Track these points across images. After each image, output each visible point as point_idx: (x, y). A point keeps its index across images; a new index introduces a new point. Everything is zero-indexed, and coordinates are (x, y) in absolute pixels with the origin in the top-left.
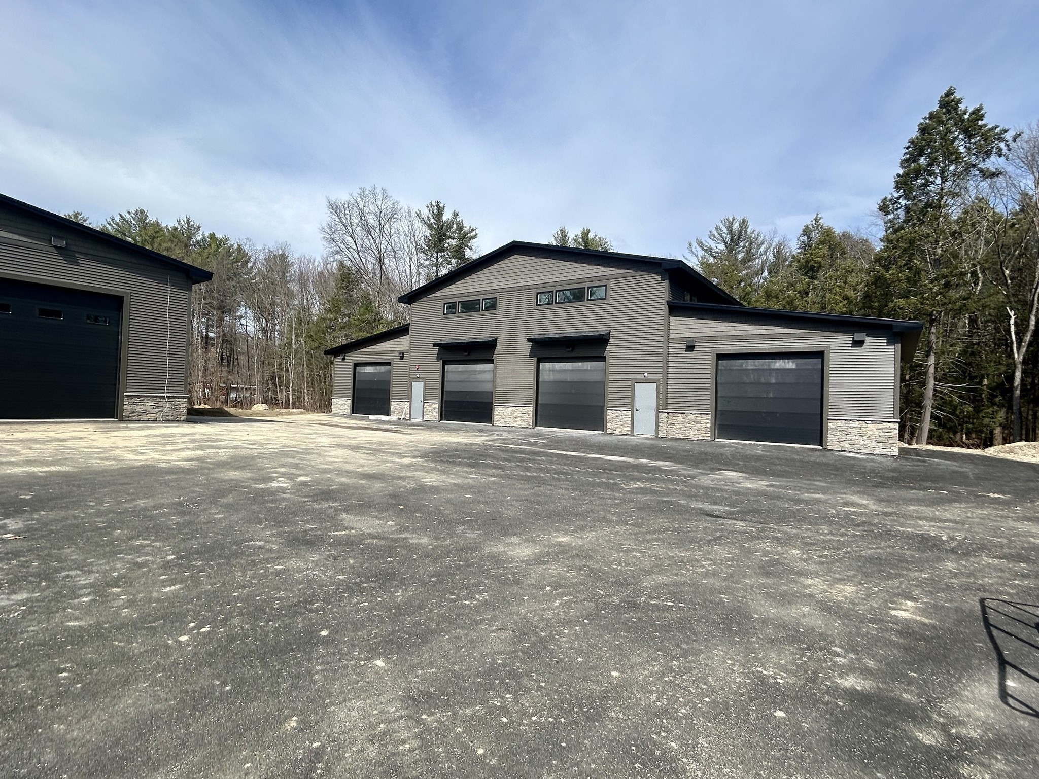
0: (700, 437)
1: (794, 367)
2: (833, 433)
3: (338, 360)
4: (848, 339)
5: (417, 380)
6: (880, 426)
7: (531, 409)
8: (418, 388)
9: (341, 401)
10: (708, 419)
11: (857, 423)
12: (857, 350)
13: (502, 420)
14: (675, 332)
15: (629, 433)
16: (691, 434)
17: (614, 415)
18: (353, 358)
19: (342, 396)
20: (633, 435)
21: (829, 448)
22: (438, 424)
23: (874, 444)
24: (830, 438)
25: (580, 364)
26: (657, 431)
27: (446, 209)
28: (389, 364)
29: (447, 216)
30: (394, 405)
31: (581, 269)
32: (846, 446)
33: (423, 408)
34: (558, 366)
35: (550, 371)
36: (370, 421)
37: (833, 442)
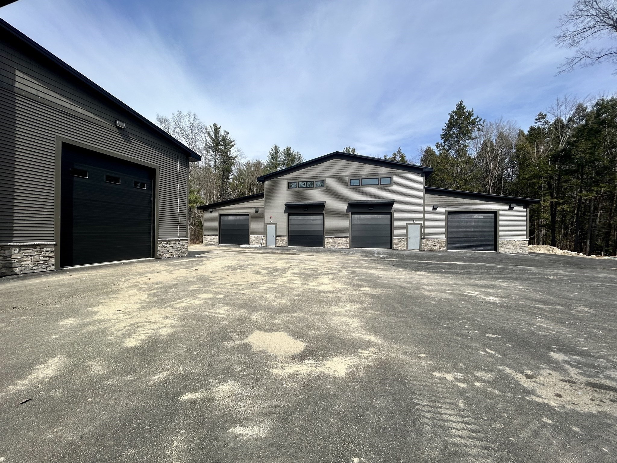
0: (441, 250)
1: (482, 218)
2: (501, 245)
3: (207, 212)
4: (507, 206)
5: (271, 224)
6: (521, 242)
7: (349, 238)
8: (271, 229)
9: (210, 237)
11: (512, 241)
12: (511, 211)
13: (330, 245)
14: (427, 201)
15: (406, 249)
16: (436, 248)
17: (397, 241)
21: (500, 252)
22: (287, 248)
23: (518, 250)
24: (500, 248)
25: (376, 216)
26: (420, 247)
28: (248, 215)
30: (252, 238)
32: (507, 251)
33: (276, 240)
34: (363, 217)
35: (358, 219)
37: (502, 249)
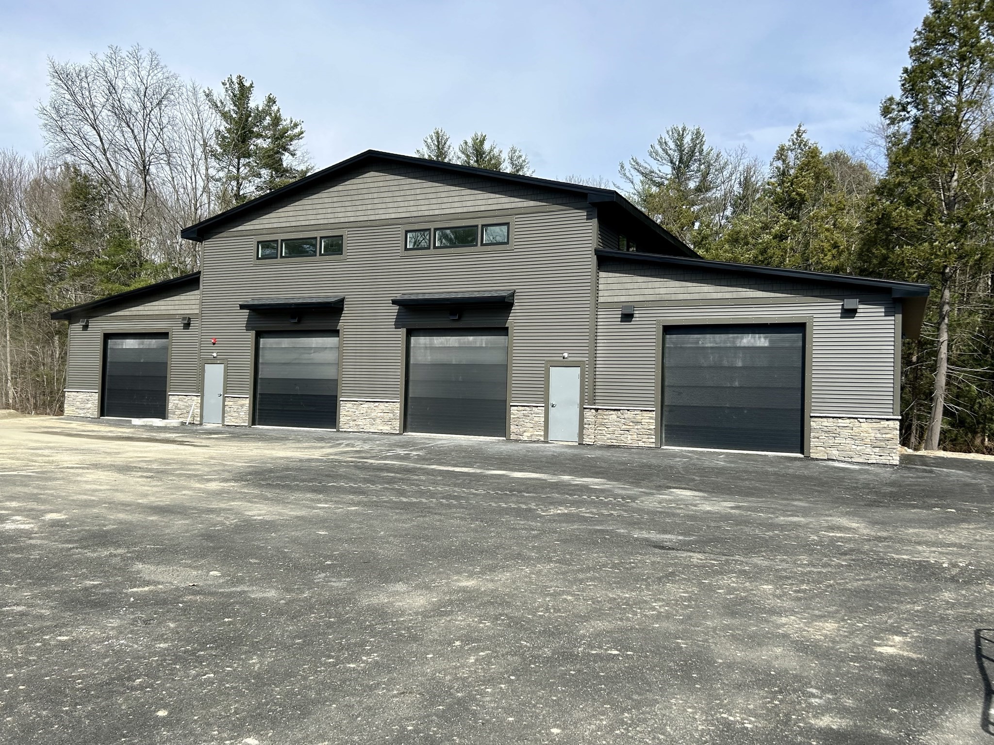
0: (641, 444)
1: (767, 344)
2: (817, 435)
3: (76, 328)
4: (834, 307)
5: (214, 361)
6: (877, 425)
7: (398, 405)
8: (214, 374)
9: (81, 396)
10: (651, 418)
11: (848, 421)
12: (848, 322)
13: (352, 423)
14: (606, 293)
15: (542, 439)
16: (629, 439)
17: (520, 414)
18: (102, 325)
19: (83, 385)
20: (547, 442)
21: (813, 455)
22: (247, 431)
23: (869, 450)
24: (814, 442)
25: (471, 338)
26: (581, 435)
27: (254, 91)
28: (164, 335)
29: (256, 101)
30: (174, 401)
31: (472, 198)
32: (834, 453)
33: (224, 406)
34: (439, 341)
35: (426, 348)
36: (134, 426)
37: (817, 447)
